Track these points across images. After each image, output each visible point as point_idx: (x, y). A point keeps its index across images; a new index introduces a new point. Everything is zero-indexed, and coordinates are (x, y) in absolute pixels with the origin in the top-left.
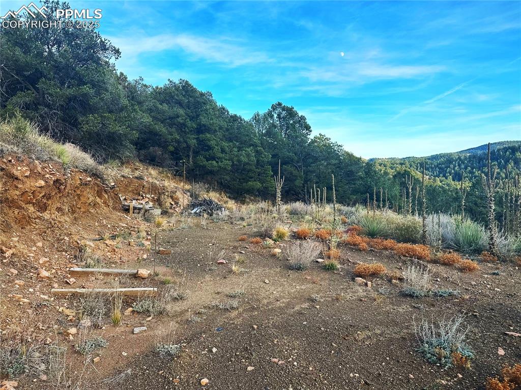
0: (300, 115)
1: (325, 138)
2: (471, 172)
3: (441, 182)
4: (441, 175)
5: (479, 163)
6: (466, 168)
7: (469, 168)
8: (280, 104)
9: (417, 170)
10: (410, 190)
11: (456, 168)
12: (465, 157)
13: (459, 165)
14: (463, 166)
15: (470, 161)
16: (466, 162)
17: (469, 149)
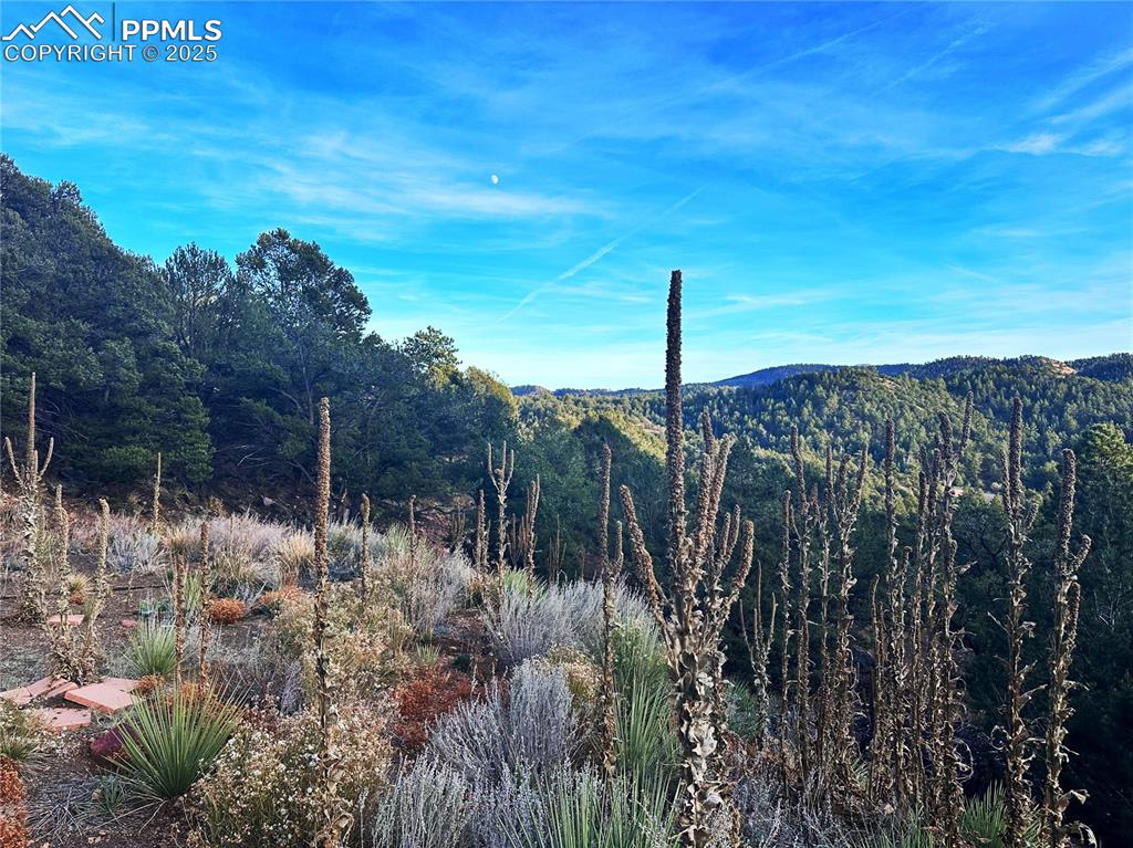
0: (337, 268)
1: (440, 337)
2: (741, 422)
3: (688, 439)
4: (688, 426)
5: (754, 403)
6: (731, 413)
7: (737, 414)
8: (282, 235)
9: (644, 415)
10: (502, 498)
11: (715, 413)
12: (730, 391)
13: (720, 407)
14: (726, 410)
15: (738, 399)
16: (731, 401)
17: (737, 377)
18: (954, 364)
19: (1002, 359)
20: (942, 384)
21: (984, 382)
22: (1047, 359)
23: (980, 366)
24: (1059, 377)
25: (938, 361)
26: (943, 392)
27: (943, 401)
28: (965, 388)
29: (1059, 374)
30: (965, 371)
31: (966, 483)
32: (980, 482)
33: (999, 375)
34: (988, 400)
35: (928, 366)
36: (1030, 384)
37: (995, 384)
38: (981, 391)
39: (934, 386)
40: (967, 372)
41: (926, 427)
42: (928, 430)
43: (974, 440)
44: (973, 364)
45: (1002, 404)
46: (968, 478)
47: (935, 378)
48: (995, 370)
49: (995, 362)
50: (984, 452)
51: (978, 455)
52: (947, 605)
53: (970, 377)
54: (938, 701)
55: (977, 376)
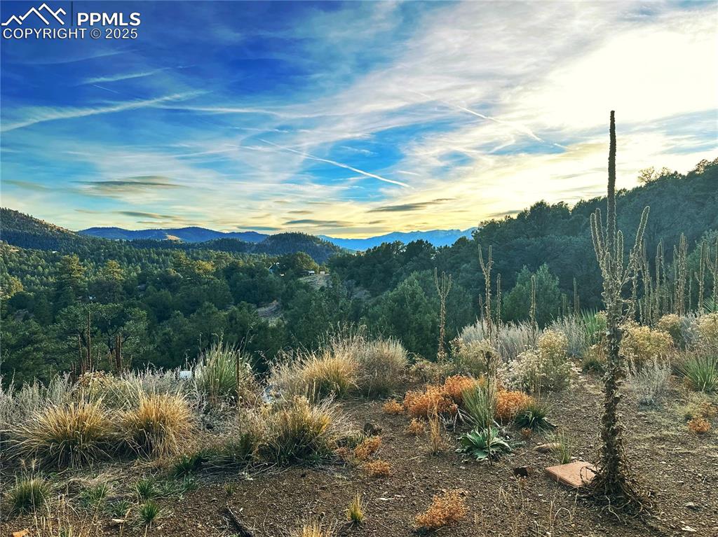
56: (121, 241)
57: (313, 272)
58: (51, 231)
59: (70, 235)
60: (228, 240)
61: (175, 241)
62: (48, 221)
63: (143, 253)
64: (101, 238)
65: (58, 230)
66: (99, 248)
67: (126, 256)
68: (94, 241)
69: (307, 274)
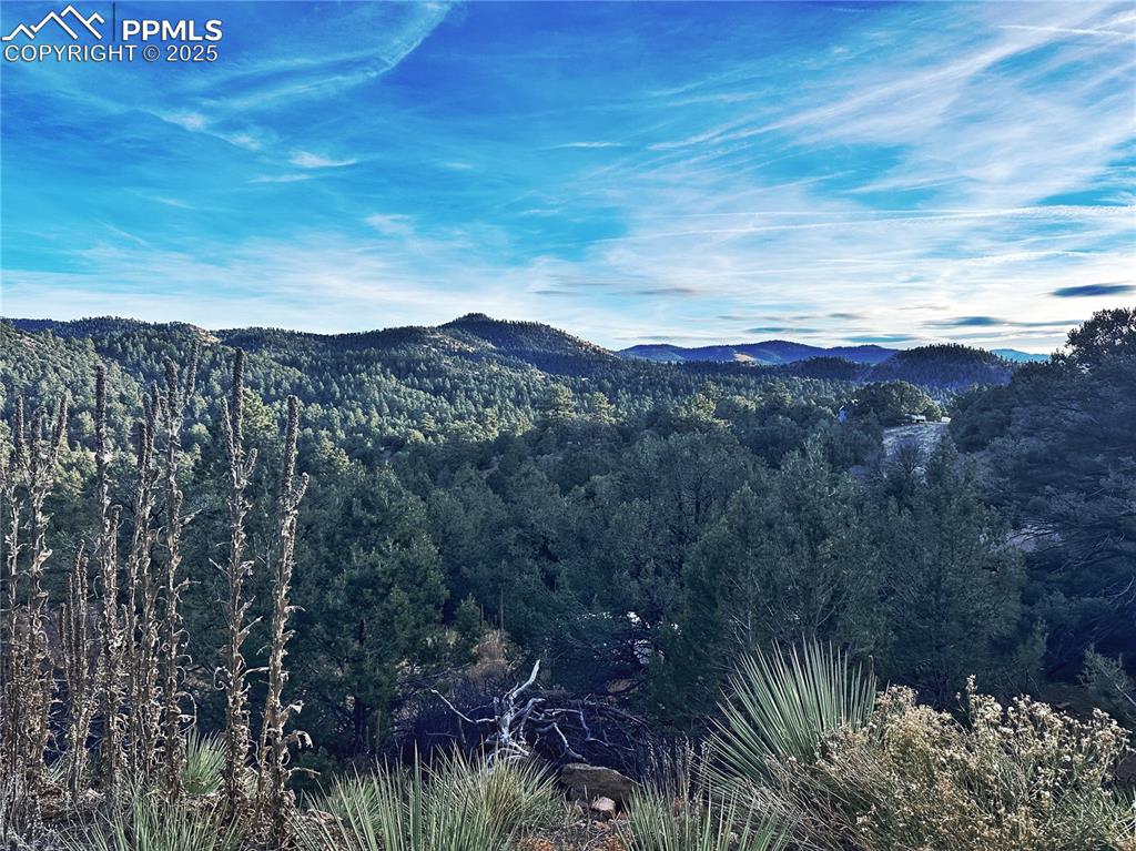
18: (102, 325)
19: (152, 323)
20: (90, 345)
21: (134, 345)
22: (195, 327)
23: (131, 328)
24: (205, 345)
25: (85, 320)
26: (91, 354)
27: (92, 363)
28: (116, 350)
29: (205, 342)
30: (115, 333)
31: (116, 448)
32: (131, 446)
33: (150, 339)
34: (138, 364)
35: (75, 325)
36: (179, 349)
37: (146, 348)
38: (131, 354)
39: (80, 346)
40: (119, 334)
41: (72, 390)
42: (75, 393)
43: (124, 404)
44: (123, 327)
45: (153, 368)
46: (118, 442)
47: (82, 337)
48: (146, 334)
49: (146, 326)
50: (135, 416)
51: (129, 419)
52: (171, 558)
53: (120, 340)
54: (153, 661)
55: (128, 340)
56: (670, 364)
57: (924, 418)
58: (585, 351)
59: (608, 357)
60: (826, 359)
61: (745, 363)
62: (583, 338)
63: (694, 381)
64: (644, 359)
65: (594, 350)
66: (638, 374)
67: (672, 384)
68: (635, 363)
69: (911, 422)
